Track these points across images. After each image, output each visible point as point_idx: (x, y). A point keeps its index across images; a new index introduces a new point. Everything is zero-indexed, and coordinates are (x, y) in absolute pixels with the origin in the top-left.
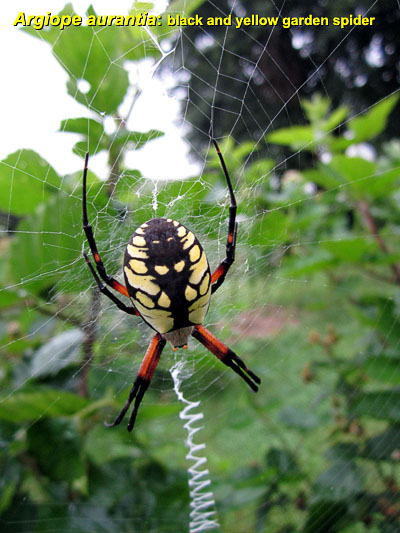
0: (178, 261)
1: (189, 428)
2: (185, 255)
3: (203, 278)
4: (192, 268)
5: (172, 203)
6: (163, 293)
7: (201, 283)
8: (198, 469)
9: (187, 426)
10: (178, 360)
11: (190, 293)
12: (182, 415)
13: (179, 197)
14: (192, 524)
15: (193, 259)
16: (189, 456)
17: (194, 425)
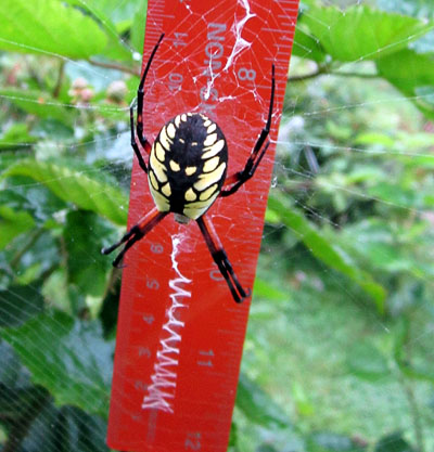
0: (192, 165)
1: (174, 300)
2: (200, 163)
3: (208, 188)
4: (201, 176)
5: (222, 100)
6: (168, 185)
7: (204, 191)
8: (169, 344)
9: (172, 296)
10: (181, 231)
11: (190, 195)
12: (171, 284)
13: (230, 97)
14: (146, 399)
15: (205, 170)
16: (165, 327)
17: (179, 299)
